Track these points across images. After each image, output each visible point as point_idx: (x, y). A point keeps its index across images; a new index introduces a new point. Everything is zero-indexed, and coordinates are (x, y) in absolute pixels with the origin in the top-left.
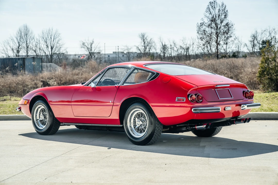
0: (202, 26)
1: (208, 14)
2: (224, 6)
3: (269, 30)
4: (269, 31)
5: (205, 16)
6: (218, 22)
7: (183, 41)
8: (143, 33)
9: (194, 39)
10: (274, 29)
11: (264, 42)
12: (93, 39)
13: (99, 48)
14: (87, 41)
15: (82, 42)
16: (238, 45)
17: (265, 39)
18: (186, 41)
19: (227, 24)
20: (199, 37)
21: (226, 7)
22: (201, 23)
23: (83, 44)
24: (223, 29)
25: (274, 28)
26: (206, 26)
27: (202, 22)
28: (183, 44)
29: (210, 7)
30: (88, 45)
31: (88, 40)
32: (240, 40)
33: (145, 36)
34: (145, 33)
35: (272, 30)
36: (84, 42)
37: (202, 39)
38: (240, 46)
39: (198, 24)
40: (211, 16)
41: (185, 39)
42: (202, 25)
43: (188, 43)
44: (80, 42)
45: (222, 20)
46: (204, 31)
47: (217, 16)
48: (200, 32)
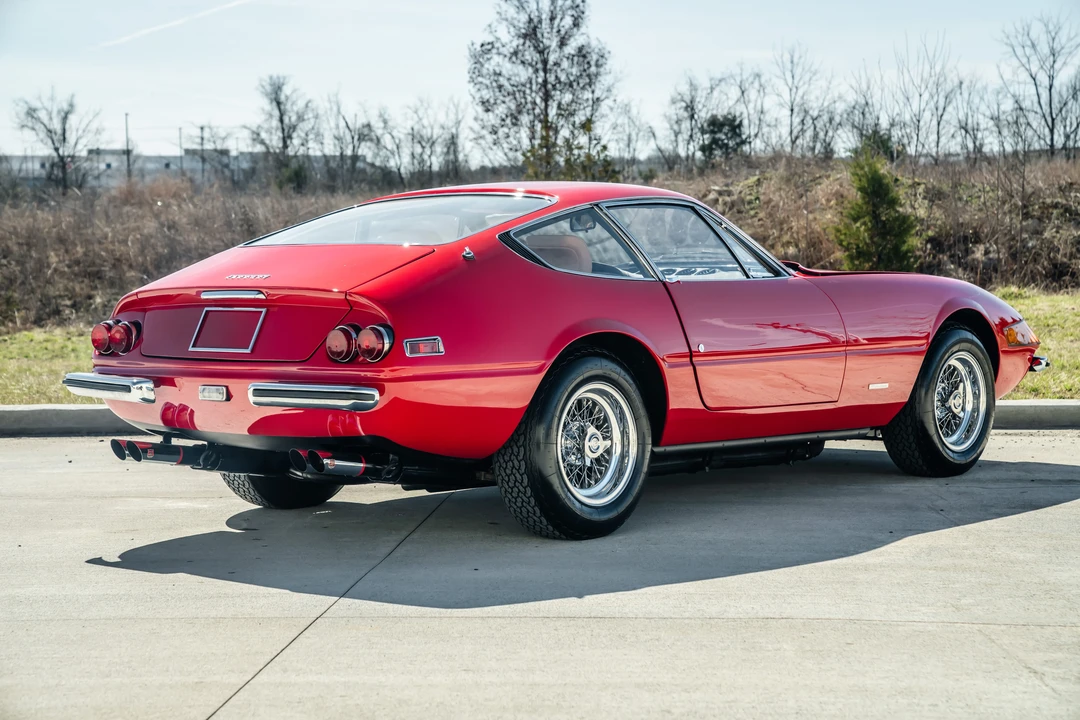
0: (489, 56)
1: (510, 10)
3: (738, 80)
4: (739, 83)
5: (498, 16)
6: (551, 41)
7: (416, 112)
8: (278, 78)
9: (462, 106)
10: (758, 76)
11: (715, 124)
12: (73, 96)
13: (98, 132)
14: (48, 104)
15: (26, 103)
16: (627, 132)
17: (721, 113)
18: (430, 112)
19: (582, 53)
20: (478, 96)
22: (482, 45)
23: (31, 112)
24: (566, 70)
25: (756, 71)
26: (501, 57)
27: (490, 41)
28: (418, 122)
30: (51, 119)
31: (52, 99)
32: (634, 111)
33: (287, 90)
34: (284, 78)
35: (751, 79)
36: (36, 104)
37: (487, 106)
38: (634, 137)
39: (472, 49)
40: (524, 18)
41: (425, 105)
42: (490, 50)
43: (436, 122)
44: (17, 105)
45: (563, 32)
46: (495, 74)
47: (544, 17)
48: (480, 79)
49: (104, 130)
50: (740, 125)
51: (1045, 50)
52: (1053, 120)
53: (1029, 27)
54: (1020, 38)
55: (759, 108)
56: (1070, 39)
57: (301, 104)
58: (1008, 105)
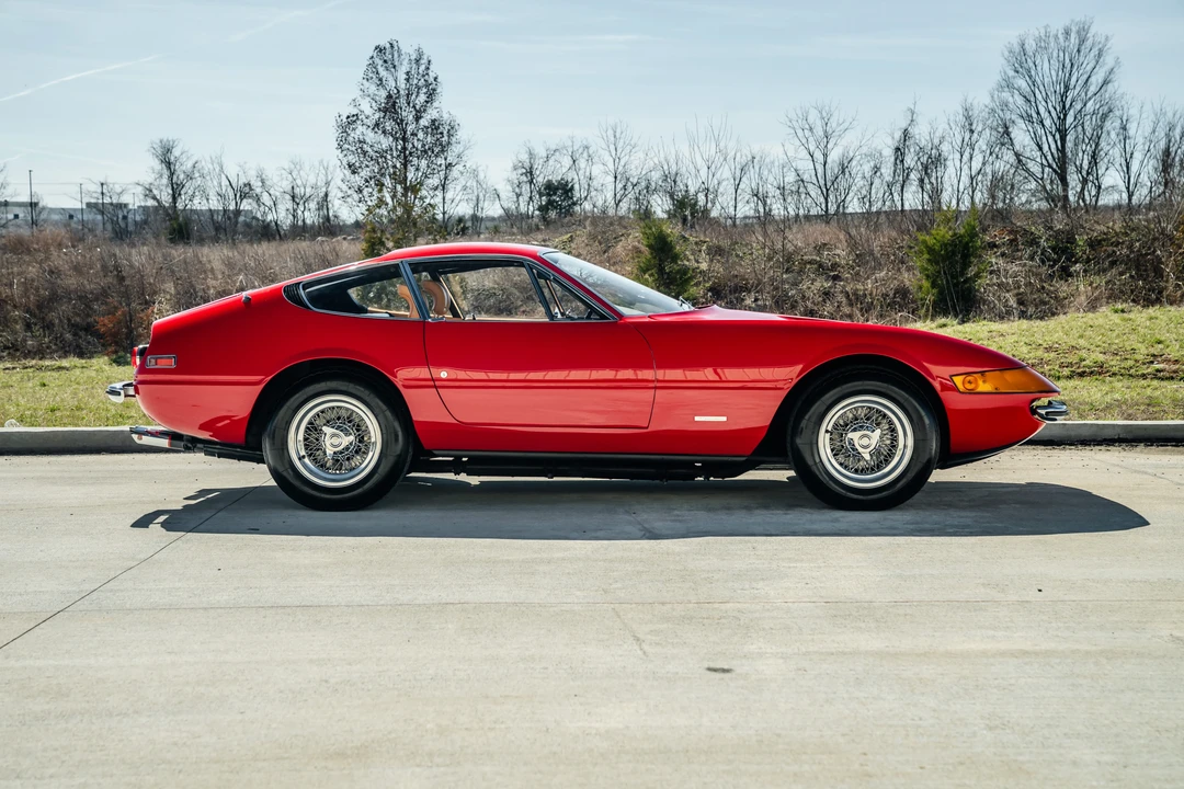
0: (354, 127)
1: (372, 88)
2: (422, 61)
3: (570, 150)
4: (570, 153)
5: (361, 93)
6: (408, 115)
7: (290, 173)
8: (168, 140)
9: (331, 169)
10: (587, 147)
11: (551, 188)
16: (476, 194)
17: (555, 178)
18: (303, 173)
19: (435, 126)
20: (345, 163)
21: (431, 67)
22: (348, 117)
24: (422, 139)
25: (585, 143)
26: (365, 127)
27: (355, 113)
29: (379, 62)
32: (481, 176)
33: (176, 152)
34: (174, 141)
35: (580, 151)
37: (353, 169)
38: (481, 197)
39: (340, 120)
40: (383, 94)
41: (298, 167)
42: (355, 121)
43: (309, 180)
45: (418, 107)
46: (360, 142)
47: (402, 92)
48: (346, 146)
49: (8, 184)
50: (572, 188)
51: (819, 132)
52: (827, 190)
53: (807, 113)
54: (800, 121)
55: (588, 174)
56: (839, 125)
57: (189, 165)
58: (791, 178)
